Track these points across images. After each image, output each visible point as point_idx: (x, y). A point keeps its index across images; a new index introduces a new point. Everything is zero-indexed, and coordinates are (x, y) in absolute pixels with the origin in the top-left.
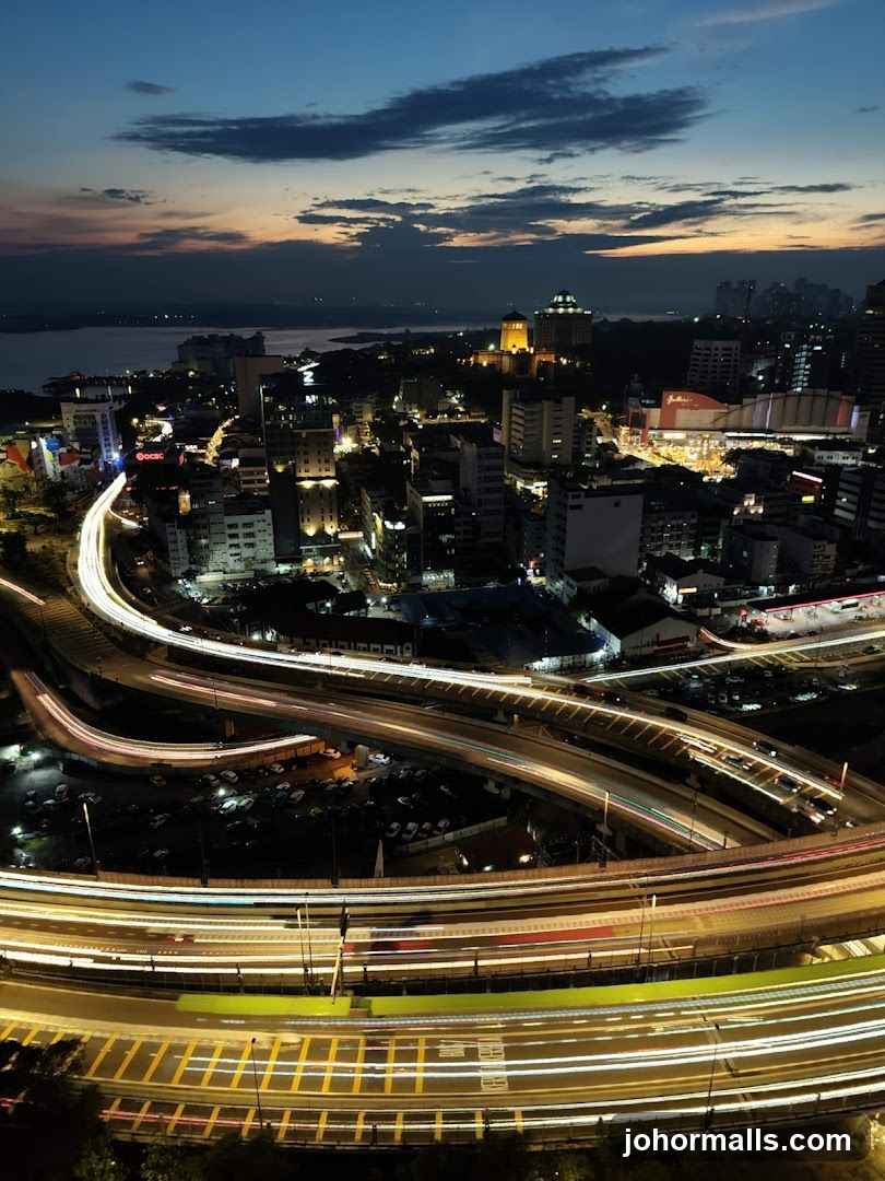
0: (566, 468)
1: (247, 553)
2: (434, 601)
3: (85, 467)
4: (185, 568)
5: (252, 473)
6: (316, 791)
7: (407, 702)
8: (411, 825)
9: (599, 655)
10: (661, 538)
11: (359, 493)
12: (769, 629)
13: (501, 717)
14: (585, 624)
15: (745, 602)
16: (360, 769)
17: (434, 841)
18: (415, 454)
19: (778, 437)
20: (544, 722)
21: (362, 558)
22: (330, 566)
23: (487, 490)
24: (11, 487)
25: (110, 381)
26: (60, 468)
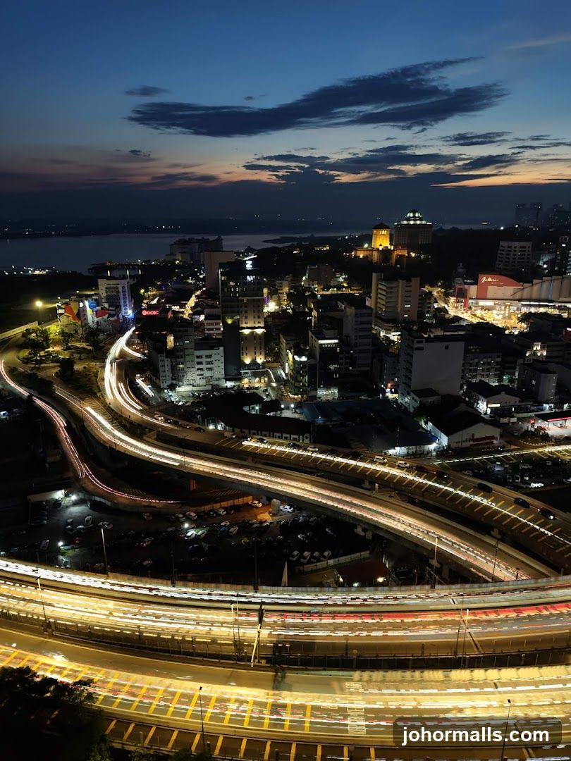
0: (414, 323)
1: (207, 374)
2: (325, 407)
3: (111, 318)
4: (169, 382)
5: (212, 324)
6: (246, 528)
7: (306, 472)
8: (306, 553)
9: (432, 446)
10: (476, 370)
11: (279, 338)
12: (550, 433)
13: (367, 485)
14: (424, 426)
15: (533, 414)
16: (274, 515)
17: (321, 565)
18: (315, 313)
19: (557, 305)
20: (395, 489)
21: (279, 378)
22: (258, 383)
23: (361, 337)
24: (66, 330)
25: (129, 266)
26: (96, 319)
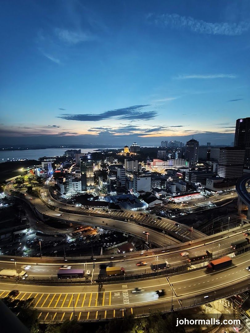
0: (137, 172)
1: (76, 189)
2: (112, 198)
3: (45, 173)
4: (64, 192)
5: (78, 174)
6: (88, 237)
7: (107, 218)
8: (108, 244)
9: (144, 207)
10: (154, 185)
11: (98, 178)
12: (175, 201)
13: (126, 220)
14: (141, 201)
15: (171, 196)
16: (98, 232)
17: (113, 247)
18: (109, 170)
19: (174, 167)
20: (134, 221)
21: (98, 190)
22: (92, 191)
23: (122, 177)
24: (30, 177)
25: (51, 158)
26: (40, 174)
